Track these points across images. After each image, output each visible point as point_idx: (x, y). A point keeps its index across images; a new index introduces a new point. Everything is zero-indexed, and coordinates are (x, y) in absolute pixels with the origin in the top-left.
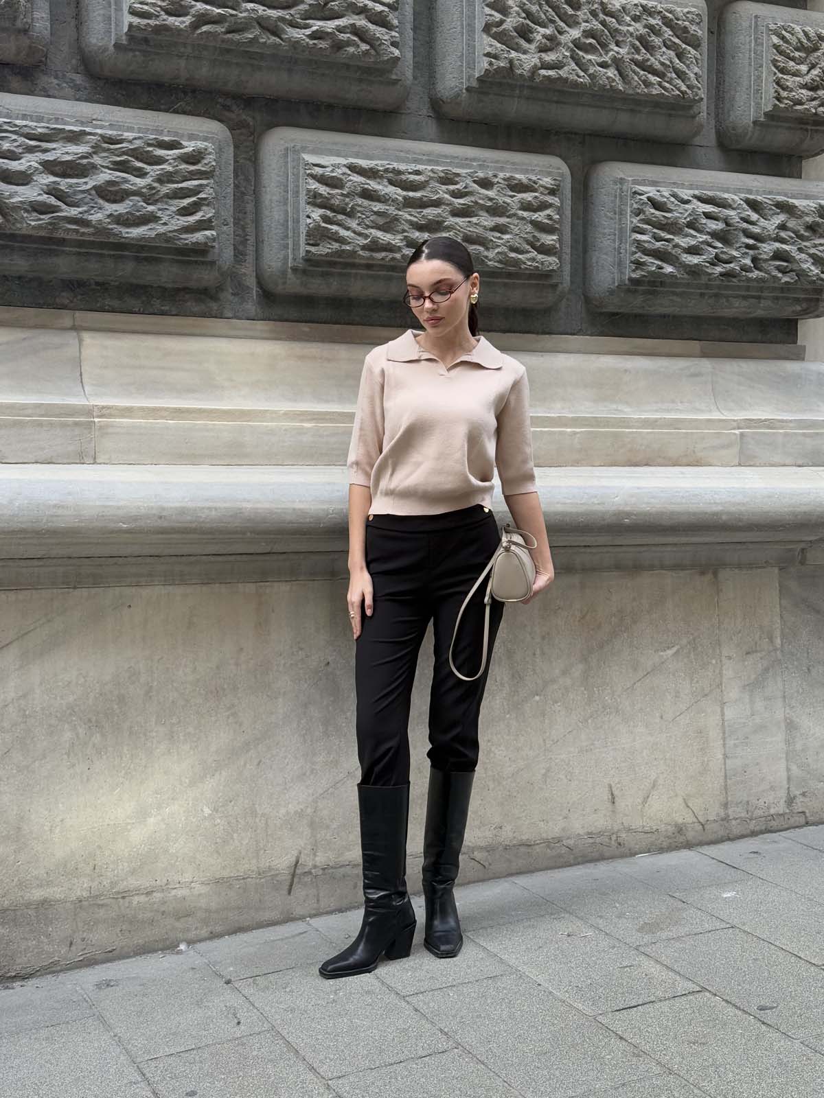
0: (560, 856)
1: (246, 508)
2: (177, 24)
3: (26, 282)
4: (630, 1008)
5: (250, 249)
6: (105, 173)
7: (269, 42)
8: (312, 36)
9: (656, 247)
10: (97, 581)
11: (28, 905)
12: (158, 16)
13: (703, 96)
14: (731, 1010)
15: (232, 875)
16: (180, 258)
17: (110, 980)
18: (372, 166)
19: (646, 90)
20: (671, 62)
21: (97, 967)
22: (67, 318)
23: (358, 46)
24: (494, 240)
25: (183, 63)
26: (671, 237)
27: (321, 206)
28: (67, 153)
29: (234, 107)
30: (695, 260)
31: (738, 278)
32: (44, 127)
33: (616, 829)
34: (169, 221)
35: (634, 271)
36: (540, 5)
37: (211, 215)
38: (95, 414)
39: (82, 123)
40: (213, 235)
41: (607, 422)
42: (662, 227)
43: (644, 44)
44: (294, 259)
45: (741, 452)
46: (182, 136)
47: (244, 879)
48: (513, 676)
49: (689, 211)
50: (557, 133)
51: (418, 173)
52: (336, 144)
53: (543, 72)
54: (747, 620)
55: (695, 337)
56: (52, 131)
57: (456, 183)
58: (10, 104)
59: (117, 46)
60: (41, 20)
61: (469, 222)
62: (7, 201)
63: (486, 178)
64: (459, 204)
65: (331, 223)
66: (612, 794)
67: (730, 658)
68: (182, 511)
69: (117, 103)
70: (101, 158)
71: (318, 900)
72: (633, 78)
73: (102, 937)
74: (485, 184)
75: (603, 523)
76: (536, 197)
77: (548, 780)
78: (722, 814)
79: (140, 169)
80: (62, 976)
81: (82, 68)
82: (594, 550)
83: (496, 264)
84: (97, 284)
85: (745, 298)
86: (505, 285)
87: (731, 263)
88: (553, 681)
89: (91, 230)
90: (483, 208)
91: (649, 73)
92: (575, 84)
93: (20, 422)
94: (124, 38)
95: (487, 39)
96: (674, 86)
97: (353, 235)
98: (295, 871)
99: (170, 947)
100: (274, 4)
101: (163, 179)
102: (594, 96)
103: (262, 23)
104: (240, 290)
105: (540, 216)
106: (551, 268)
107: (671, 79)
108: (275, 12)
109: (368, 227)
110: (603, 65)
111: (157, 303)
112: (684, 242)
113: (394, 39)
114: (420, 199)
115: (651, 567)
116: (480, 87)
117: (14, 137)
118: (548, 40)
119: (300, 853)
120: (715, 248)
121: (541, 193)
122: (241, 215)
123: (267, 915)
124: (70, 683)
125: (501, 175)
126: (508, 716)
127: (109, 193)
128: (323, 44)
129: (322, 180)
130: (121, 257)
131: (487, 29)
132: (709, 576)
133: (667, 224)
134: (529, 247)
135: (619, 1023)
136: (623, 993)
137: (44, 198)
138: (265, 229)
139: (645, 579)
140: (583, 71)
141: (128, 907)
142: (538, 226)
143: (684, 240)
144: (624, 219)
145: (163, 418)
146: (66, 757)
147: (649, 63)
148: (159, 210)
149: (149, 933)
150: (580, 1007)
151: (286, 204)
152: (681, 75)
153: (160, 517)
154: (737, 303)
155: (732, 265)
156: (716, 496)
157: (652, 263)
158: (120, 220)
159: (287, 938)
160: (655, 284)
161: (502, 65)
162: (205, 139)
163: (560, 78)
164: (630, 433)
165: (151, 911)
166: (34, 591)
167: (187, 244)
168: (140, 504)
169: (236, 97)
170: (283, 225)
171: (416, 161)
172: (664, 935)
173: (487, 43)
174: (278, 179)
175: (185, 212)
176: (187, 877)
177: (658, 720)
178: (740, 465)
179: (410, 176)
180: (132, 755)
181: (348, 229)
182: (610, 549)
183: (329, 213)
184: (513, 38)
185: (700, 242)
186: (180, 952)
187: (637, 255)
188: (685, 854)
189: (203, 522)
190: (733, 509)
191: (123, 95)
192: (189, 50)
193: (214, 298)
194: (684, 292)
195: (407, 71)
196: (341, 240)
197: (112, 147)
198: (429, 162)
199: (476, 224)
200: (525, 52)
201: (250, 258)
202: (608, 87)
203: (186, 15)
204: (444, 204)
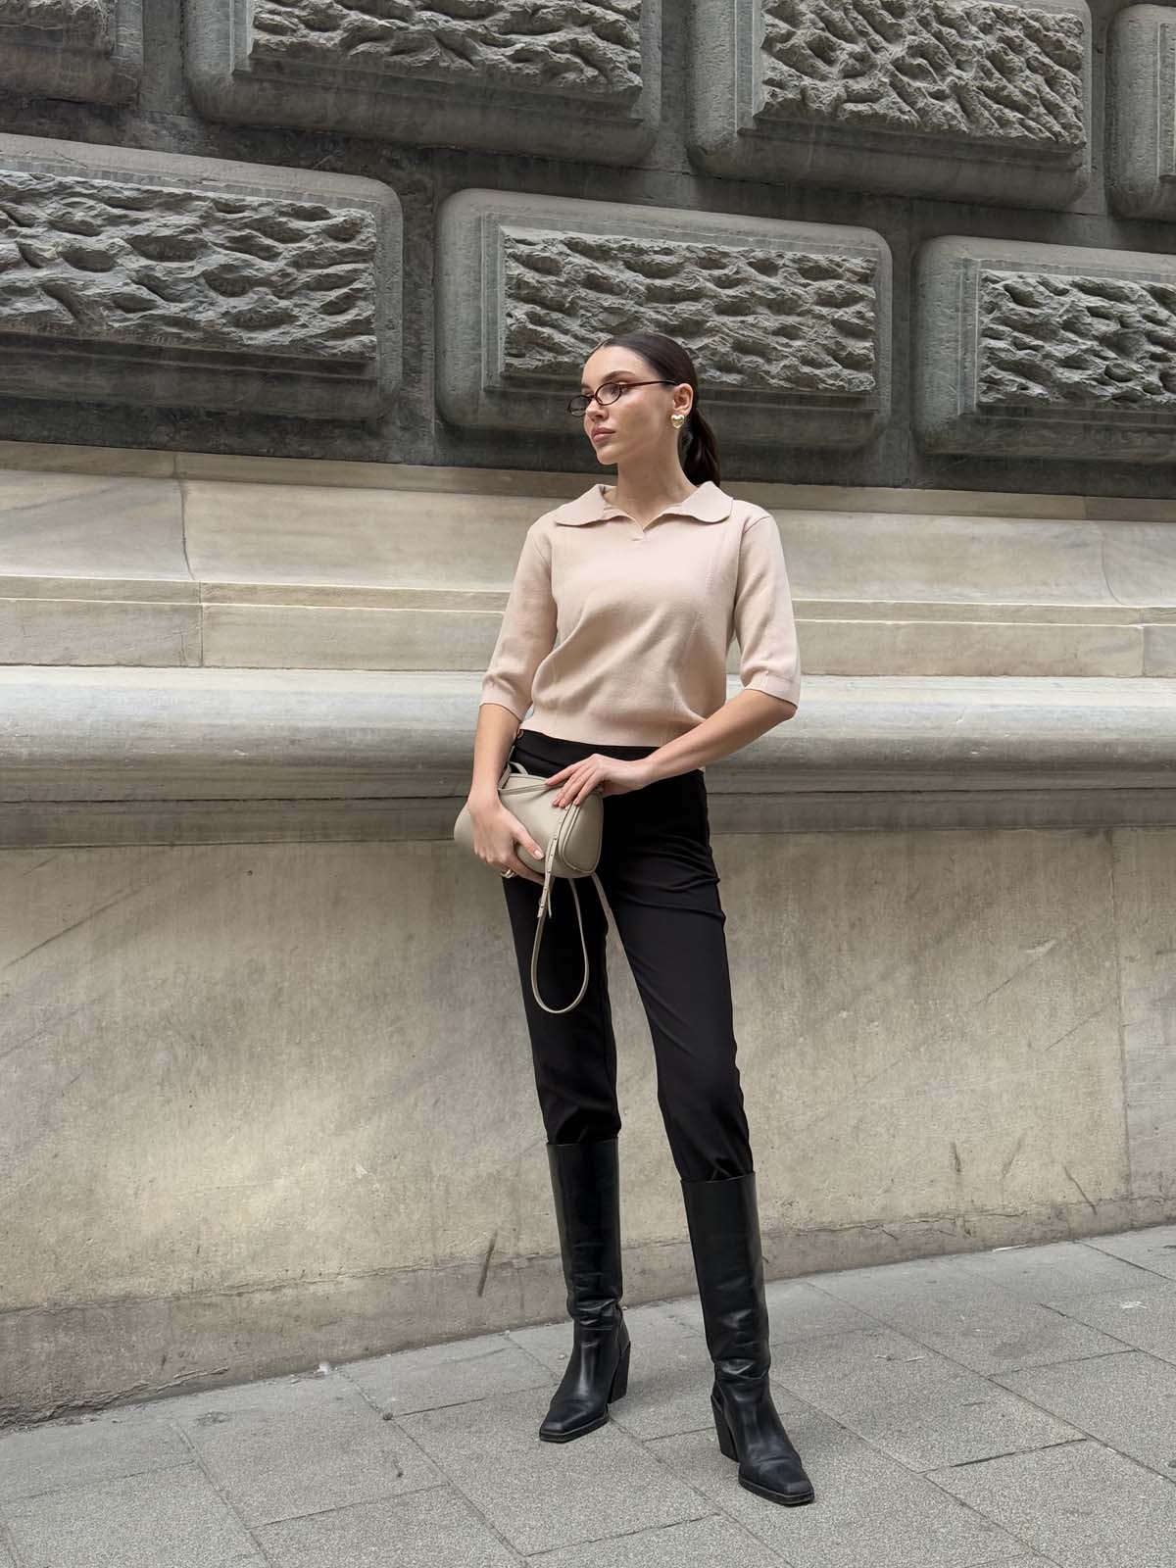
0: (878, 1247)
1: (416, 731)
2: (322, 41)
3: (110, 411)
4: (976, 1462)
5: (428, 365)
6: (219, 253)
7: (453, 66)
8: (515, 58)
9: (1018, 357)
10: (204, 835)
11: (102, 1303)
12: (295, 31)
13: (1085, 140)
14: (1128, 1467)
15: (397, 1264)
16: (325, 375)
17: (218, 1414)
18: (600, 242)
19: (1001, 131)
20: (1038, 90)
21: (200, 1395)
22: (164, 462)
23: (582, 71)
24: (779, 348)
25: (331, 98)
26: (1040, 343)
27: (527, 300)
28: (165, 225)
29: (405, 163)
30: (1075, 376)
31: (1141, 403)
32: (132, 189)
33: (963, 1207)
34: (310, 322)
35: (984, 393)
36: (846, 10)
37: (369, 313)
38: (202, 596)
39: (188, 184)
40: (372, 341)
41: (945, 612)
42: (1027, 329)
43: (998, 64)
44: (489, 377)
45: (1146, 657)
46: (330, 202)
47: (413, 1271)
48: (808, 981)
49: (1066, 307)
50: (872, 197)
51: (667, 252)
52: (547, 212)
53: (850, 106)
54: (1158, 904)
55: (1078, 491)
56: (145, 195)
57: (723, 267)
58: (85, 157)
59: (238, 74)
60: (129, 38)
61: (742, 322)
62: (80, 293)
63: (768, 259)
64: (728, 296)
65: (543, 324)
66: (957, 1158)
67: (1132, 959)
68: (325, 733)
69: (239, 157)
70: (213, 232)
71: (522, 1306)
72: (982, 114)
73: (209, 1351)
74: (766, 267)
75: (939, 756)
76: (840, 286)
77: (861, 1136)
78: (1123, 1191)
79: (268, 248)
80: (150, 1406)
81: (189, 107)
82: (927, 798)
83: (782, 383)
84: (209, 414)
85: (1151, 432)
86: (796, 414)
87: (1129, 380)
88: (868, 988)
89: (199, 335)
90: (762, 301)
91: (1006, 107)
92: (898, 124)
93: (96, 607)
94: (247, 62)
95: (768, 61)
96: (1043, 125)
97: (573, 340)
98: (488, 1260)
99: (306, 1368)
100: (461, 12)
101: (300, 262)
102: (925, 140)
103: (444, 40)
104: (413, 423)
105: (846, 314)
106: (862, 388)
107: (1039, 115)
108: (462, 23)
109: (595, 329)
110: (939, 96)
111: (293, 441)
112: (1059, 350)
113: (634, 61)
114: (672, 289)
115: (1014, 825)
116: (757, 130)
117: (91, 203)
118: (857, 60)
119: (496, 1235)
120: (1105, 359)
121: (848, 280)
122: (414, 316)
123: (449, 1325)
124: (164, 982)
125: (789, 255)
126: (801, 1039)
127: (225, 282)
128: (530, 69)
129: (529, 262)
130: (242, 374)
131: (768, 45)
132: (1100, 838)
133: (1033, 325)
134: (829, 358)
135: (961, 1484)
136: (967, 1441)
137: (133, 288)
138: (447, 334)
139: (1005, 844)
140: (908, 104)
141: (246, 1309)
142: (842, 327)
143: (1059, 348)
144: (969, 318)
145: (297, 602)
146: (158, 1087)
147: (1005, 93)
148: (296, 306)
149: (277, 1347)
150: (904, 1460)
151: (477, 297)
152: (1052, 109)
153: (293, 742)
154: (1138, 440)
155: (1130, 384)
156: (1109, 719)
157: (1012, 381)
158: (240, 320)
159: (477, 1357)
160: (1015, 413)
161: (790, 96)
162: (363, 206)
163: (876, 115)
164: (980, 627)
165: (280, 1316)
166: (114, 849)
167: (335, 355)
168: (264, 722)
169: (408, 148)
170: (473, 329)
171: (665, 236)
172: (1031, 1361)
173: (768, 66)
174: (468, 262)
175: (333, 308)
176: (332, 1266)
177: (1024, 1049)
178: (1144, 675)
179: (656, 257)
180: (254, 1088)
181: (566, 332)
182: (951, 796)
183: (538, 309)
184: (806, 58)
185: (1082, 351)
186: (321, 1376)
187: (989, 370)
188: (1066, 1247)
189: (354, 749)
190: (1133, 738)
191: (246, 146)
192: (340, 79)
193: (376, 434)
194: (1060, 424)
195: (652, 107)
196: (557, 349)
197: (229, 216)
198: (684, 237)
199: (752, 325)
200: (824, 78)
201: (427, 377)
202: (946, 127)
203: (335, 29)
204: (706, 296)
